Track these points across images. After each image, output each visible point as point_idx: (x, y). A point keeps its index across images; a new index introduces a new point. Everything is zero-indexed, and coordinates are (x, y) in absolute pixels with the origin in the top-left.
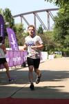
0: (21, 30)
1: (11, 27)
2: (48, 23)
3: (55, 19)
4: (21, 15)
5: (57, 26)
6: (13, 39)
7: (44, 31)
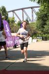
0: (13, 21)
1: (6, 20)
2: (32, 16)
3: (37, 14)
4: (13, 11)
5: (39, 19)
6: (7, 28)
7: (30, 22)
